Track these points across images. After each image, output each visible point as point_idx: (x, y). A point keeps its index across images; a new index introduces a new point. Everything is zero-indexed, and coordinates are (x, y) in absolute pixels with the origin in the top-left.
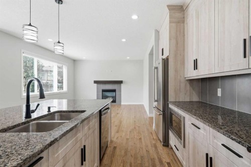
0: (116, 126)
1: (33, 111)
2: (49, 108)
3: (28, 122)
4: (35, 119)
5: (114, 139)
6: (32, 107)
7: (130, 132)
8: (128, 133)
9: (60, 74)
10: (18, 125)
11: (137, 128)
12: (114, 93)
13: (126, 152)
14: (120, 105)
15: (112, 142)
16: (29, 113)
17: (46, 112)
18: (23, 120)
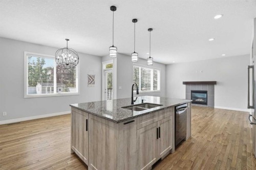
0: (200, 127)
1: (135, 101)
2: (142, 100)
3: (132, 106)
4: (135, 105)
5: (194, 137)
6: (134, 99)
7: (215, 136)
8: (212, 137)
9: (155, 76)
10: (128, 107)
11: (226, 135)
12: (206, 95)
13: (203, 150)
14: (213, 108)
15: (190, 138)
16: (133, 101)
17: (140, 103)
18: (130, 105)
